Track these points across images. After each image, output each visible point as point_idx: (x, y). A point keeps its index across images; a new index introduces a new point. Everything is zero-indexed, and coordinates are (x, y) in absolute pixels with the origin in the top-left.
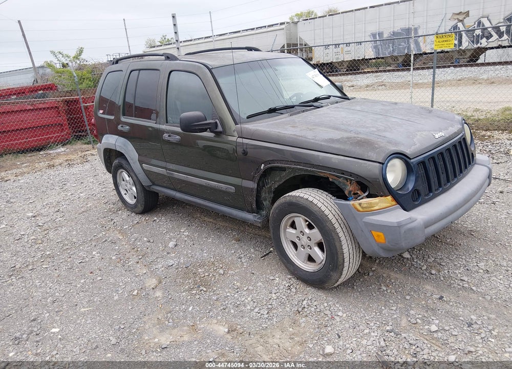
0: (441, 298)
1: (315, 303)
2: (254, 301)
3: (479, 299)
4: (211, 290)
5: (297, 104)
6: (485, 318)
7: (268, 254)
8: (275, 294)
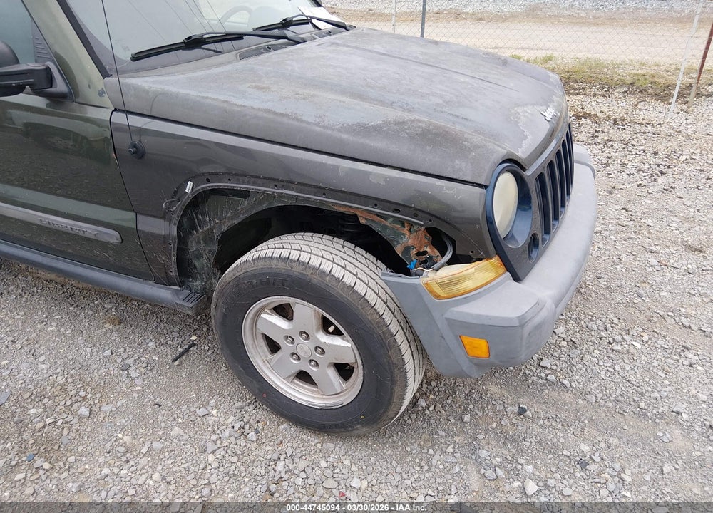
0: (522, 411)
1: (303, 464)
2: (169, 479)
3: (578, 404)
4: (61, 464)
5: (250, 30)
6: (603, 445)
7: (187, 351)
8: (213, 452)
